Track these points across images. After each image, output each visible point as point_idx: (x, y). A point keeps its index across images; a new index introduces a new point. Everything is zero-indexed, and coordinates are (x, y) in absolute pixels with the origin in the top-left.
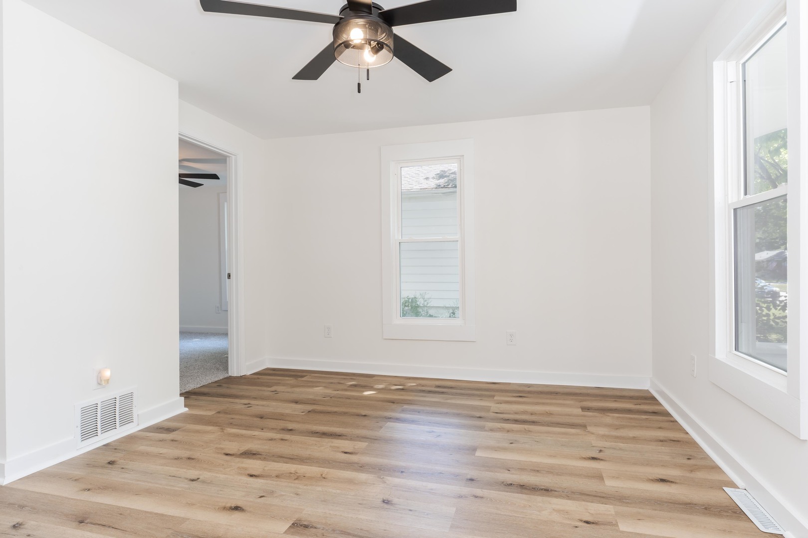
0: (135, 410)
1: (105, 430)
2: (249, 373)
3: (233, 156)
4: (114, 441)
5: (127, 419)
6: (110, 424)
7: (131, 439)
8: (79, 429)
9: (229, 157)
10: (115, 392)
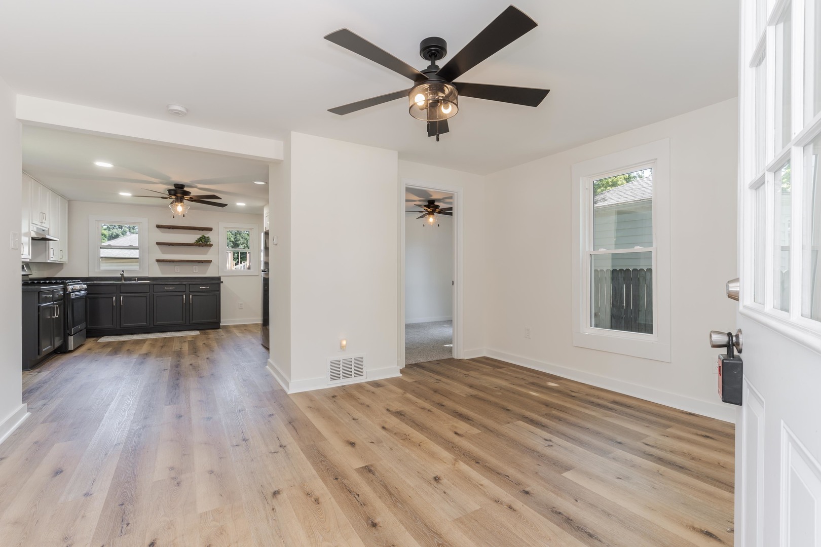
0: (364, 368)
1: (345, 377)
2: (466, 358)
3: (456, 193)
4: (348, 385)
5: (359, 373)
6: (347, 375)
7: (359, 387)
8: (329, 374)
9: (453, 194)
10: (352, 355)
